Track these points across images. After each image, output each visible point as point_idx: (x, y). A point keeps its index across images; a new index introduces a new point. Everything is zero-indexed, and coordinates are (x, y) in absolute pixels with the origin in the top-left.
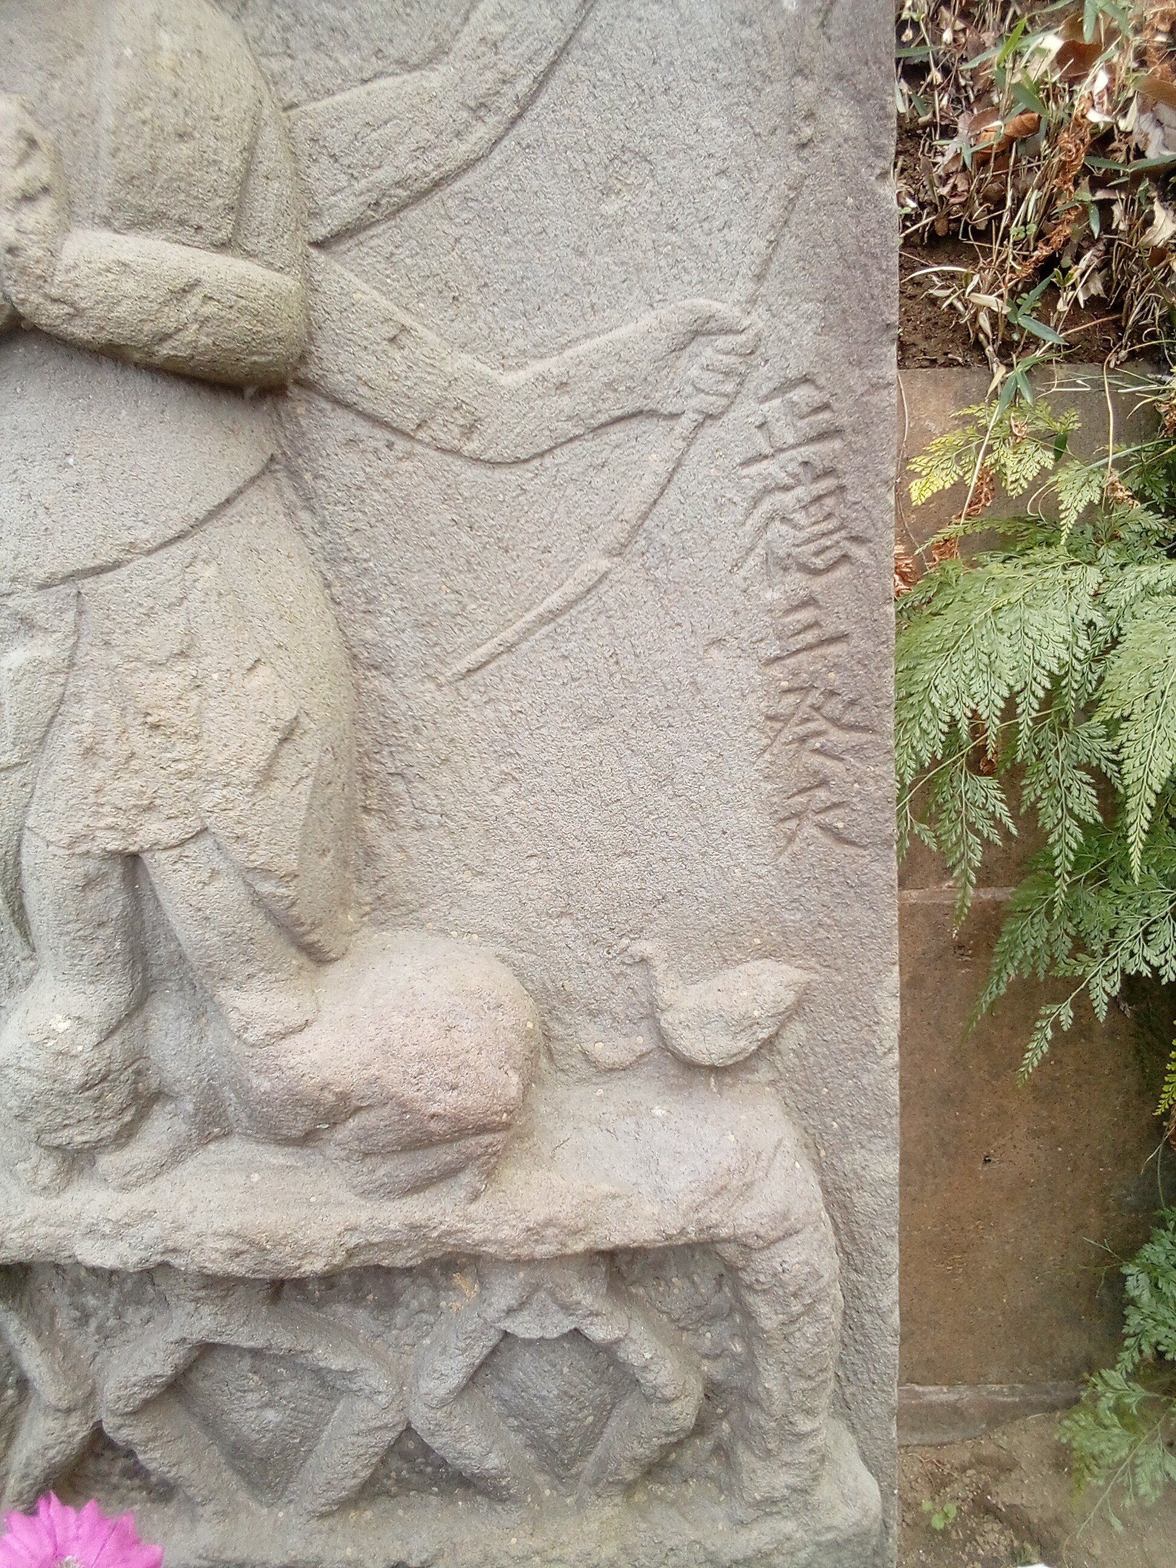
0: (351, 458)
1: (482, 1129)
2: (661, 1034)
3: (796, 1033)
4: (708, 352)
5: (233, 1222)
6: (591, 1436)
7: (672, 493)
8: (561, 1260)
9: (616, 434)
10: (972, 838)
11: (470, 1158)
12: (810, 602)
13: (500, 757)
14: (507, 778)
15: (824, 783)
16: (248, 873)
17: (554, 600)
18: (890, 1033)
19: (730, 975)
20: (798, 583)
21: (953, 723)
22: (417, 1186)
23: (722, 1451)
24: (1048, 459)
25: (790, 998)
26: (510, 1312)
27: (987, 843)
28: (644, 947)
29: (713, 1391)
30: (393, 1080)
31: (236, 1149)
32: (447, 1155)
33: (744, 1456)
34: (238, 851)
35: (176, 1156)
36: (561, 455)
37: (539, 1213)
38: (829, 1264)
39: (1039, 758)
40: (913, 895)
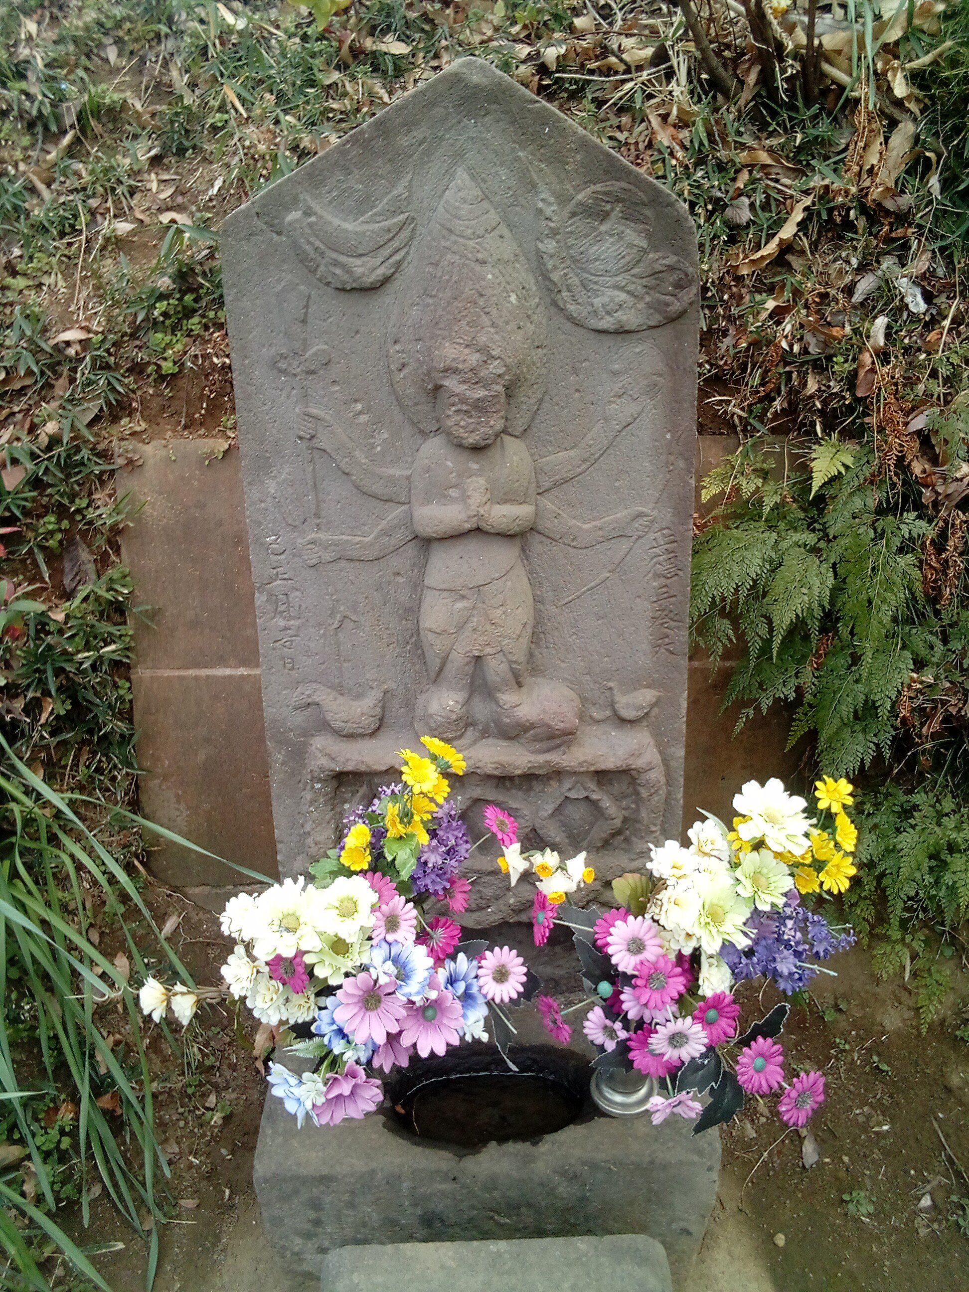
0: (539, 546)
1: (570, 734)
2: (615, 711)
3: (656, 710)
4: (641, 521)
5: (496, 759)
6: (587, 832)
7: (629, 557)
8: (587, 772)
9: (613, 541)
10: (719, 644)
11: (565, 742)
12: (666, 586)
13: (572, 628)
14: (574, 633)
15: (667, 637)
16: (511, 662)
17: (593, 584)
18: (684, 711)
19: (636, 693)
20: (663, 581)
21: (714, 598)
22: (547, 751)
23: (627, 840)
24: (759, 482)
25: (654, 700)
26: (570, 789)
27: (725, 646)
28: (611, 684)
29: (625, 820)
30: (547, 719)
31: (491, 741)
32: (558, 741)
33: (634, 839)
34: (510, 657)
35: (475, 742)
36: (598, 546)
37: (582, 759)
38: (663, 780)
39: (748, 611)
40: (696, 664)
